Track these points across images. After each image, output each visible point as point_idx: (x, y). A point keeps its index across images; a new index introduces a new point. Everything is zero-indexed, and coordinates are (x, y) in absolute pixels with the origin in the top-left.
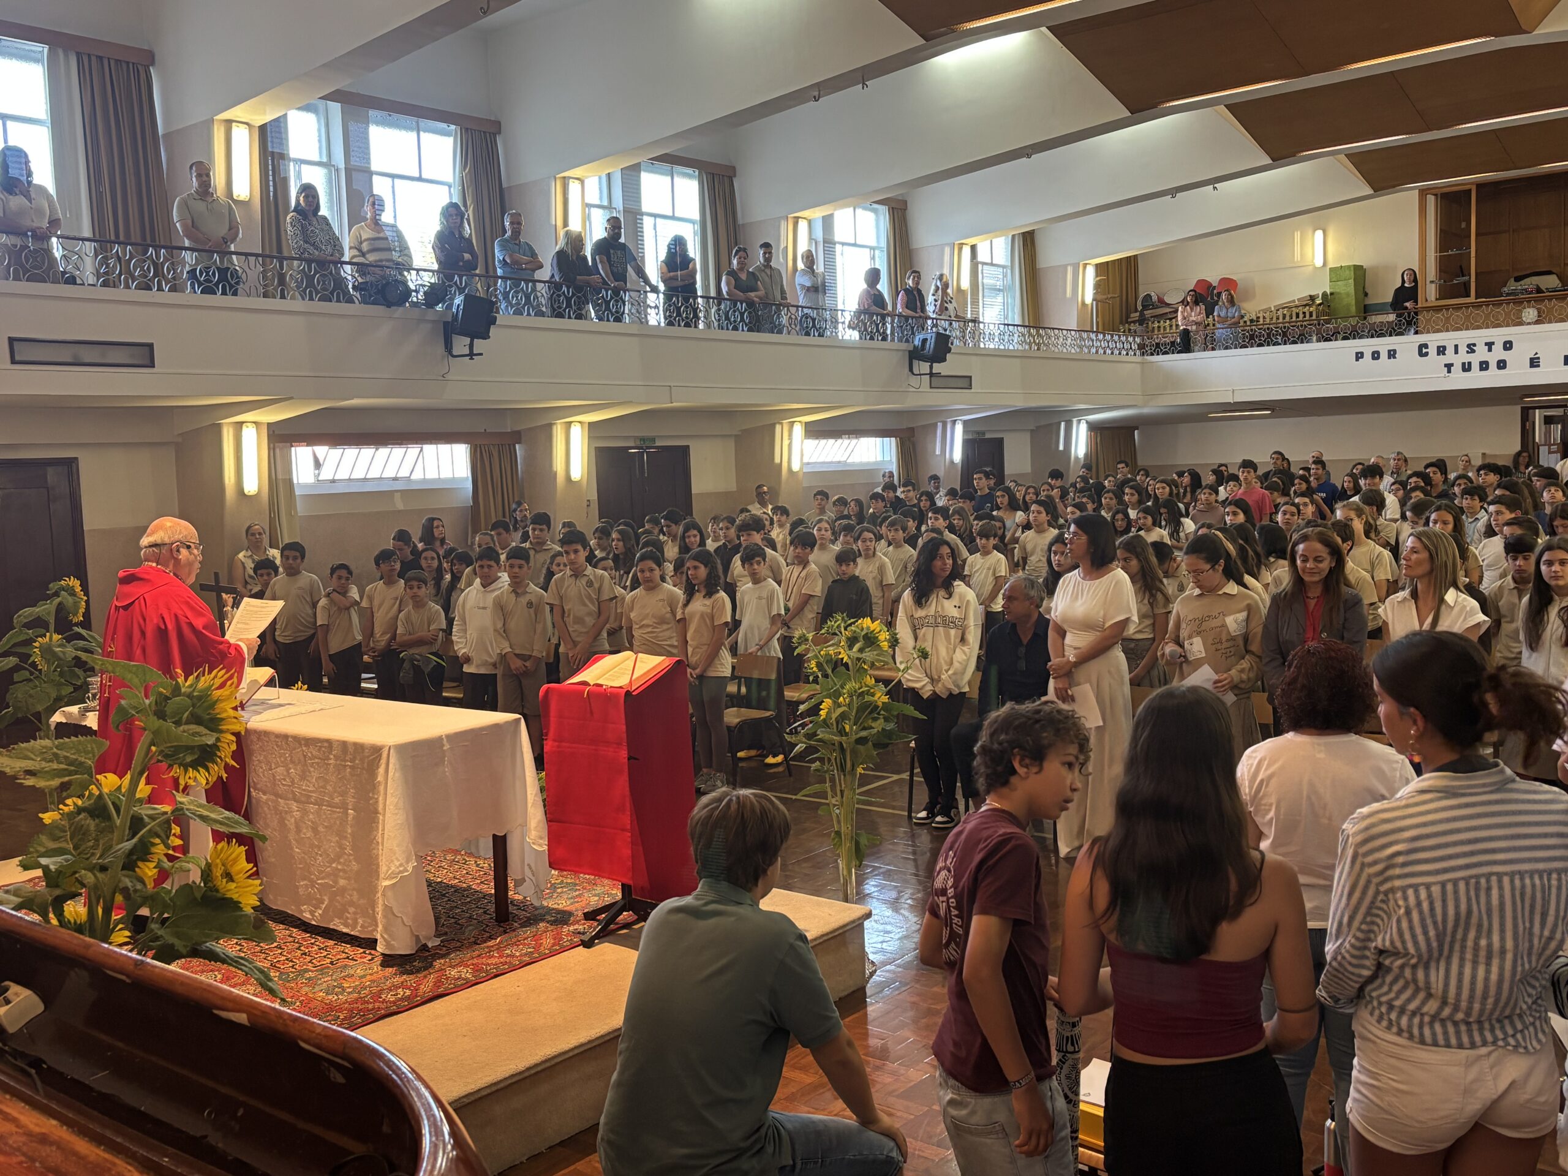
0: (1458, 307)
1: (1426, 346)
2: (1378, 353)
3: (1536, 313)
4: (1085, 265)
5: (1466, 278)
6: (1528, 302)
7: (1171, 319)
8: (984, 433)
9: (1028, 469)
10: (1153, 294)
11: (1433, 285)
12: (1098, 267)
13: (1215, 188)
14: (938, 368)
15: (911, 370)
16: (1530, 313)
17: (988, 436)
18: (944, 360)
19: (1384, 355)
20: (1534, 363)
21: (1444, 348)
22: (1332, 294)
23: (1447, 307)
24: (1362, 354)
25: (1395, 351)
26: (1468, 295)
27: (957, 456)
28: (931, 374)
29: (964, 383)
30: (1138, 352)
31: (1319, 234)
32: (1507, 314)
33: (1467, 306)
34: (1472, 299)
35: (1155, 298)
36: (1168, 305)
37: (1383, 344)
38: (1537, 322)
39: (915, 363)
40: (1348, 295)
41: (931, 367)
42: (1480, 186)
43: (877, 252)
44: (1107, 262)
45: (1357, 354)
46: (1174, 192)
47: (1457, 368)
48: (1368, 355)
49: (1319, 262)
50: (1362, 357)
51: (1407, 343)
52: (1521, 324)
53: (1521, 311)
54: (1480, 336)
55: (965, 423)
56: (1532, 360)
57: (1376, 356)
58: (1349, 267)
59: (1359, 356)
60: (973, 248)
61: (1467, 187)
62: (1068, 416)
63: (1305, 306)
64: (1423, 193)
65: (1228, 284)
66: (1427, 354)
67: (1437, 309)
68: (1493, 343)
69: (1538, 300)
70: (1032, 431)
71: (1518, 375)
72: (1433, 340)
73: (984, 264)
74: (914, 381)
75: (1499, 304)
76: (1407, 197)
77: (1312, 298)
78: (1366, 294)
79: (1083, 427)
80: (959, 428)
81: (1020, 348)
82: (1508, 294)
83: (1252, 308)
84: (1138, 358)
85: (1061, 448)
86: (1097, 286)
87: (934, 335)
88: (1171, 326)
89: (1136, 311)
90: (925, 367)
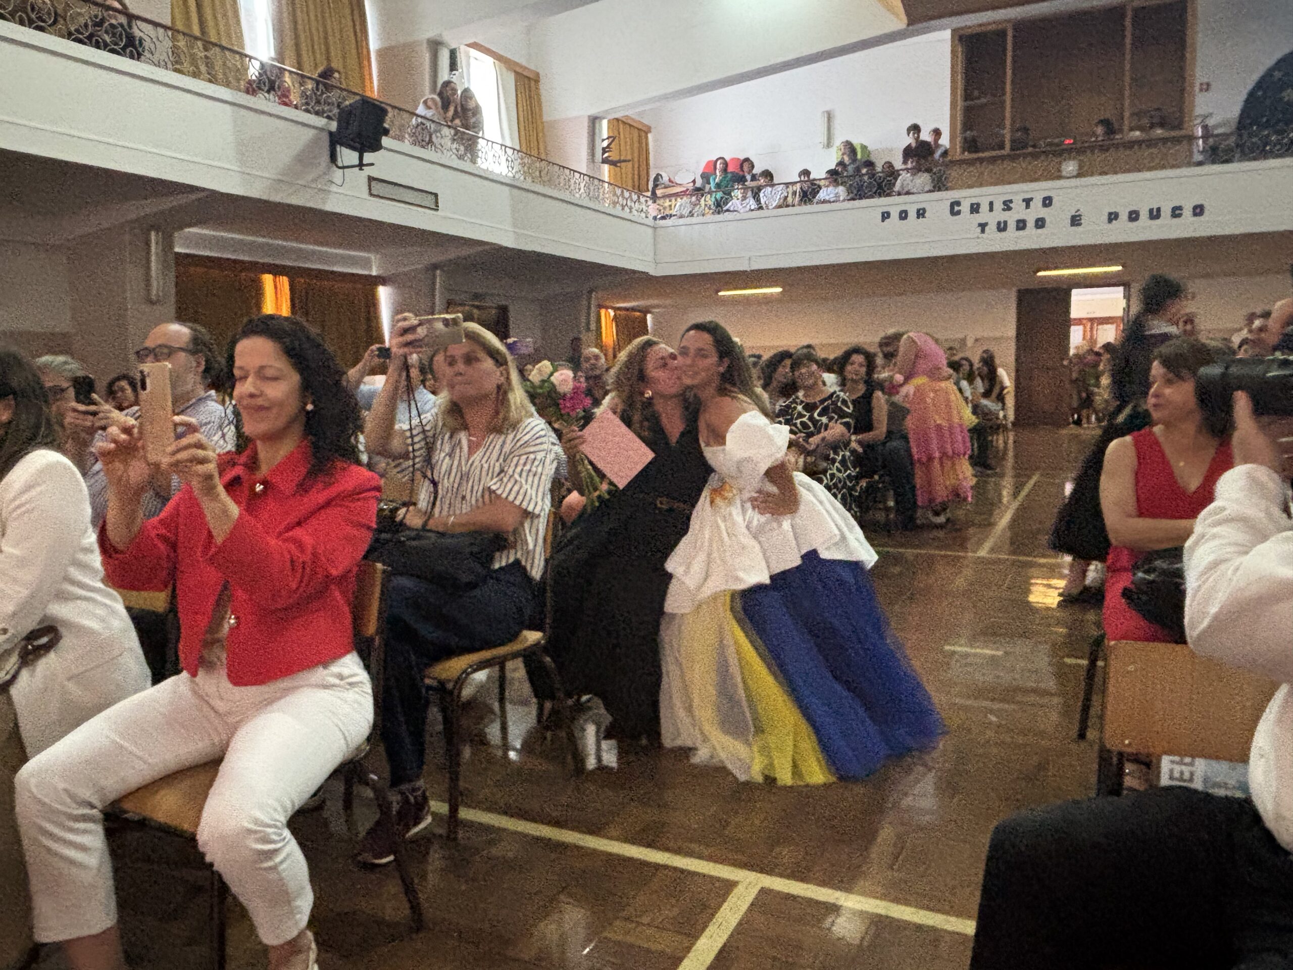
0: (993, 160)
1: (958, 203)
2: (906, 212)
3: (1077, 167)
5: (999, 129)
6: (1068, 154)
15: (333, 159)
16: (1070, 167)
19: (912, 214)
20: (1075, 221)
21: (978, 205)
24: (888, 213)
25: (924, 210)
26: (1001, 148)
29: (426, 200)
32: (1046, 167)
33: (1003, 158)
38: (1079, 175)
39: (339, 151)
41: (361, 158)
42: (1018, 22)
45: (883, 214)
47: (992, 228)
48: (895, 215)
50: (889, 217)
51: (938, 200)
52: (1060, 177)
53: (1060, 163)
54: (1017, 191)
56: (1073, 217)
57: (904, 215)
59: (886, 216)
61: (1001, 27)
66: (959, 213)
68: (1031, 199)
69: (1080, 152)
71: (1056, 236)
72: (966, 196)
75: (1037, 156)
90: (352, 156)
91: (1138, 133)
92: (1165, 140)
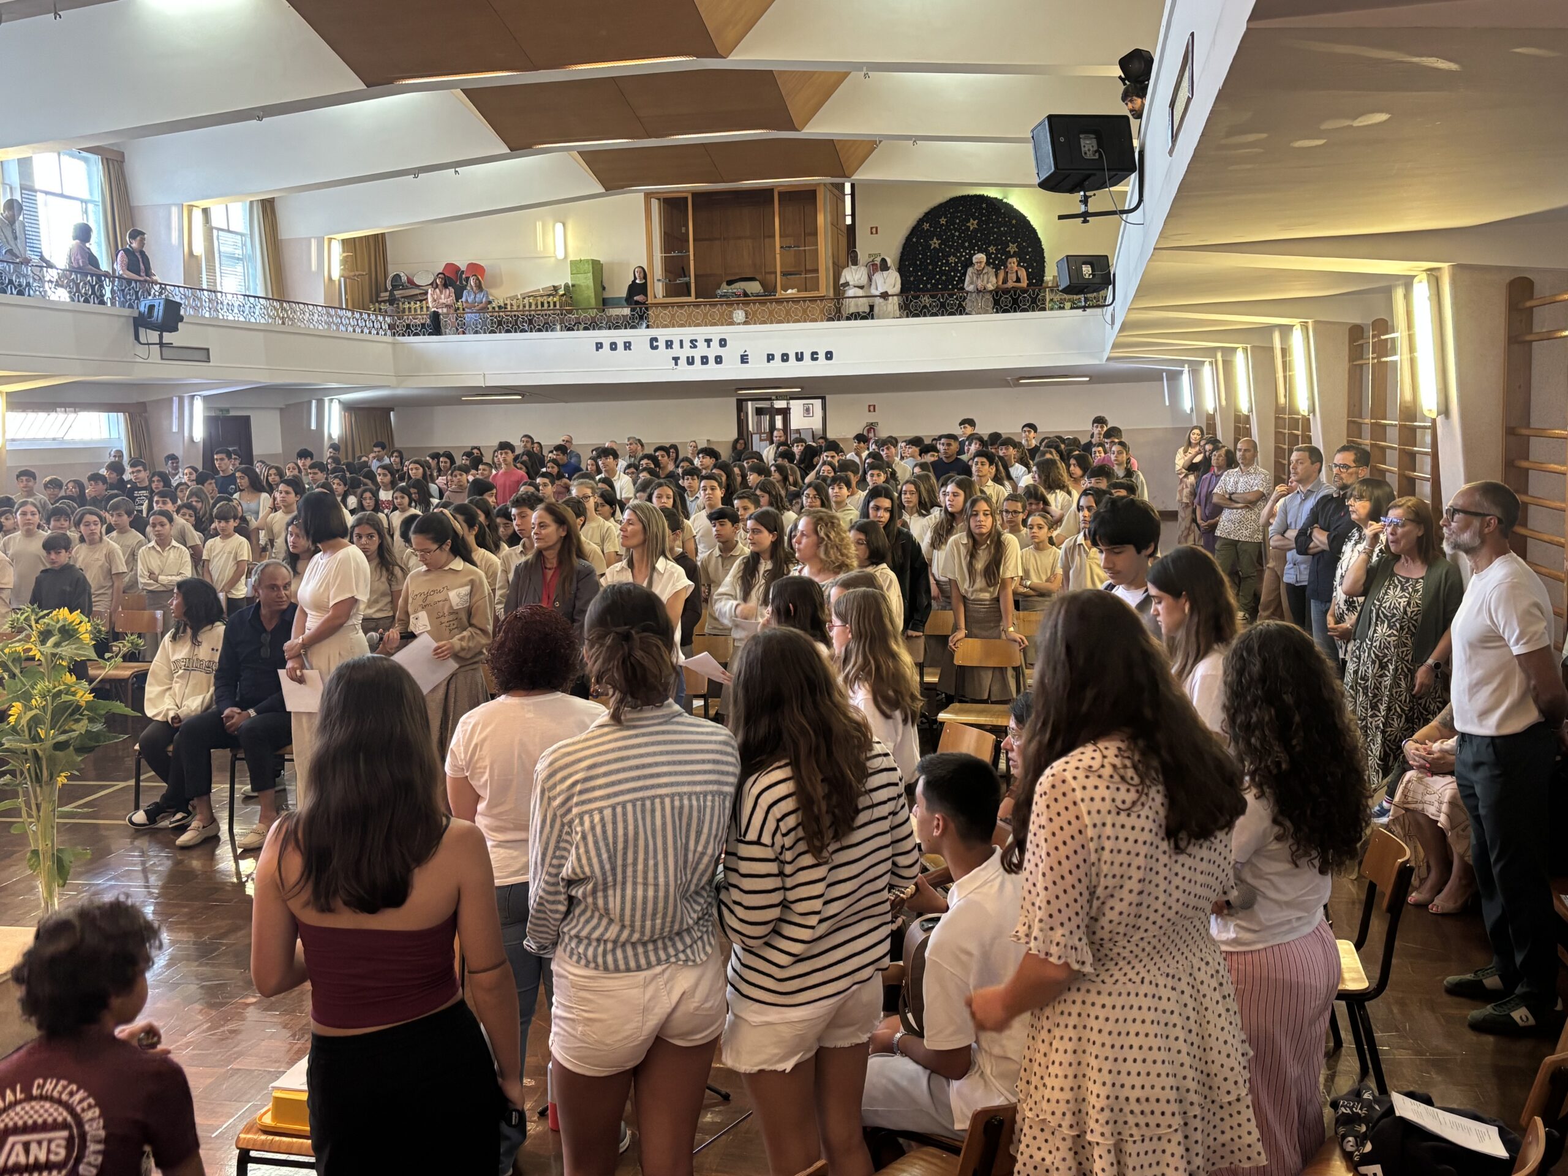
0: (681, 305)
1: (656, 340)
2: (615, 344)
3: (744, 315)
4: (330, 240)
5: (687, 279)
6: (738, 304)
7: (421, 301)
8: (228, 411)
9: (280, 450)
10: (402, 274)
11: (660, 284)
12: (345, 242)
13: (456, 172)
14: (168, 337)
15: (137, 338)
16: (739, 315)
17: (232, 413)
18: (176, 329)
19: (620, 346)
20: (744, 359)
21: (671, 342)
22: (573, 286)
23: (672, 305)
24: (601, 344)
25: (630, 343)
26: (689, 295)
27: (199, 433)
28: (161, 344)
29: (201, 355)
30: (389, 332)
31: (559, 226)
32: (722, 314)
33: (689, 304)
34: (692, 299)
35: (404, 279)
36: (418, 286)
37: (620, 336)
38: (745, 323)
39: (142, 331)
40: (588, 287)
41: (161, 337)
42: (696, 195)
43: (90, 207)
44: (354, 239)
45: (597, 344)
46: (416, 172)
47: (683, 361)
48: (606, 346)
49: (561, 256)
50: (601, 347)
51: (640, 336)
52: (732, 323)
53: (731, 313)
54: (701, 332)
55: (206, 399)
56: (742, 356)
57: (613, 346)
58: (587, 261)
59: (599, 346)
60: (205, 211)
61: (684, 195)
62: (320, 394)
63: (549, 295)
64: (648, 196)
65: (476, 269)
66: (656, 348)
67: (664, 306)
68: (711, 340)
69: (746, 303)
70: (281, 409)
71: (731, 371)
72: (663, 334)
73: (219, 229)
74: (141, 350)
75: (714, 305)
76: (634, 199)
77: (556, 288)
78: (604, 288)
79: (336, 408)
80: (199, 405)
81: (263, 321)
82: (721, 296)
83: (500, 295)
84: (389, 338)
85: (313, 427)
86: (345, 261)
87: (162, 302)
88: (422, 308)
89: (386, 290)
90: (154, 336)
92: (804, 299)
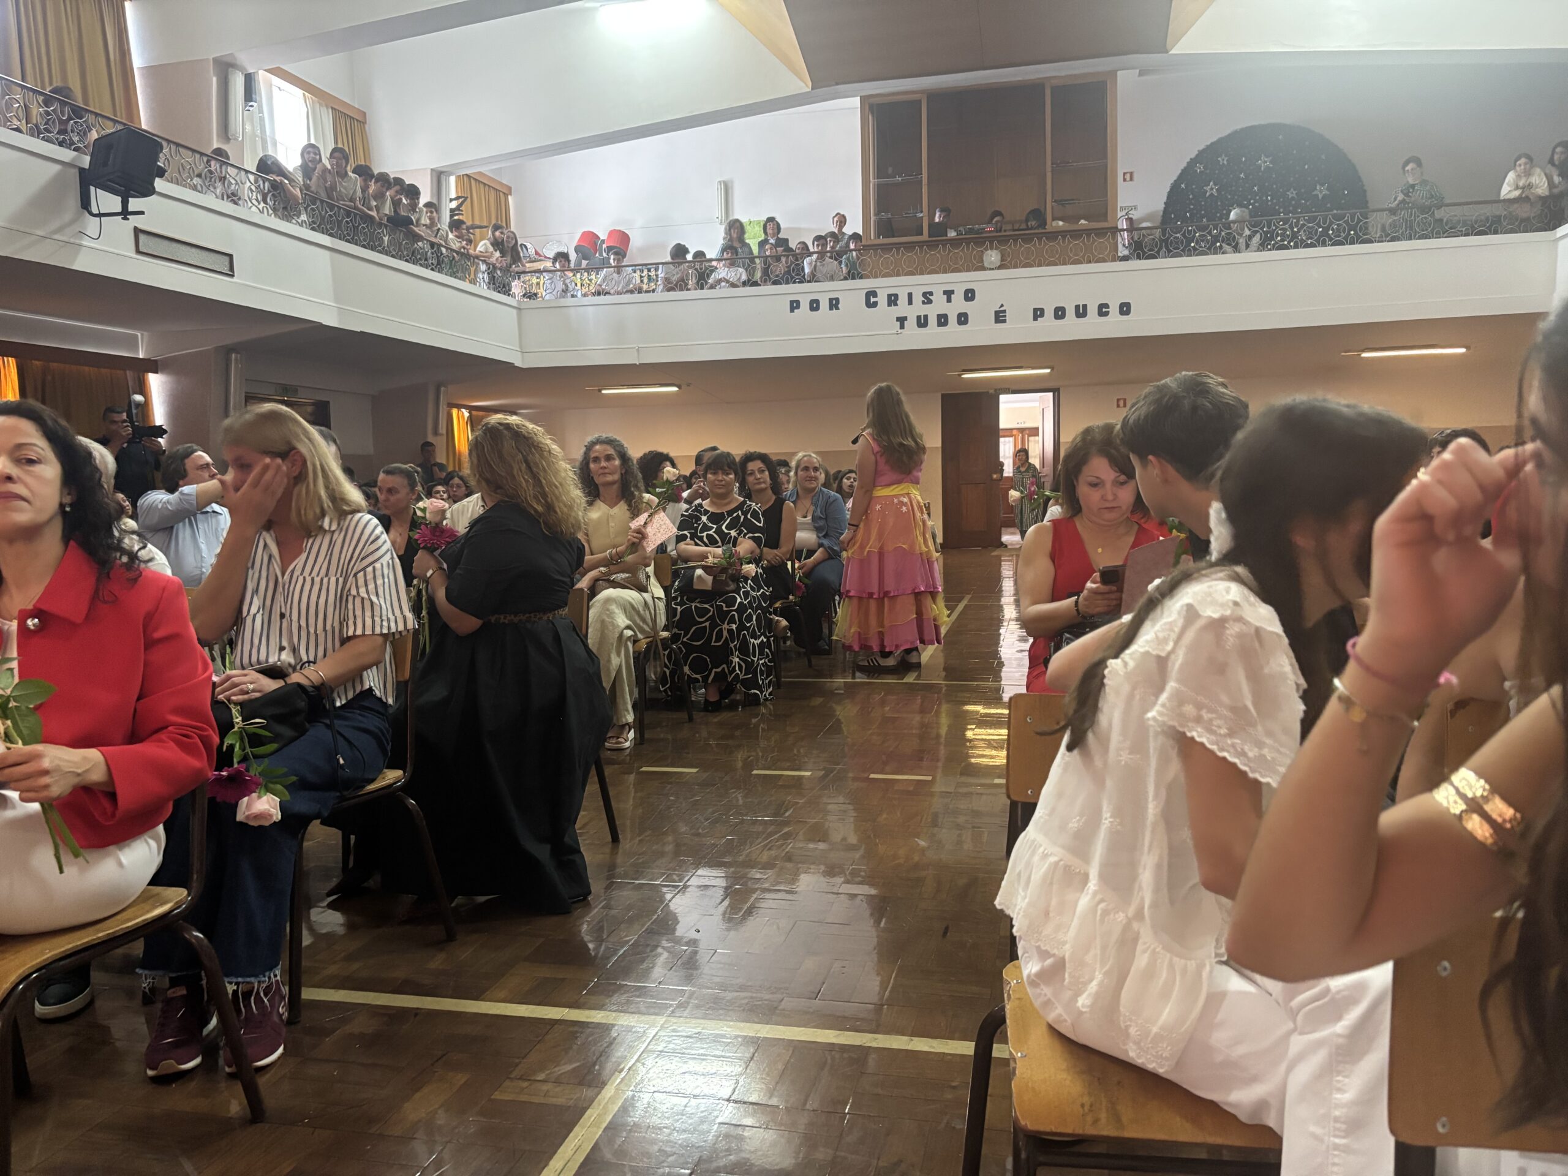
0: (910, 246)
1: (875, 294)
2: (817, 302)
3: (999, 257)
4: (439, 174)
6: (990, 242)
16: (992, 256)
19: (824, 304)
20: (1000, 317)
21: (896, 296)
23: (897, 247)
24: (798, 302)
25: (837, 300)
29: (216, 262)
32: (968, 256)
37: (822, 291)
38: (1000, 267)
39: (93, 192)
41: (125, 204)
42: (933, 93)
45: (792, 302)
47: (911, 323)
48: (805, 305)
50: (798, 307)
51: (851, 293)
52: (983, 268)
53: (981, 254)
54: (938, 282)
56: (997, 313)
57: (815, 305)
59: (795, 305)
61: (916, 94)
64: (866, 98)
65: (619, 237)
66: (875, 304)
67: (886, 248)
68: (952, 292)
70: (373, 398)
71: (980, 333)
72: (884, 286)
74: (89, 222)
75: (956, 244)
79: (444, 400)
80: (239, 369)
82: (967, 233)
90: (112, 201)
91: (1061, 223)
92: (1088, 232)
